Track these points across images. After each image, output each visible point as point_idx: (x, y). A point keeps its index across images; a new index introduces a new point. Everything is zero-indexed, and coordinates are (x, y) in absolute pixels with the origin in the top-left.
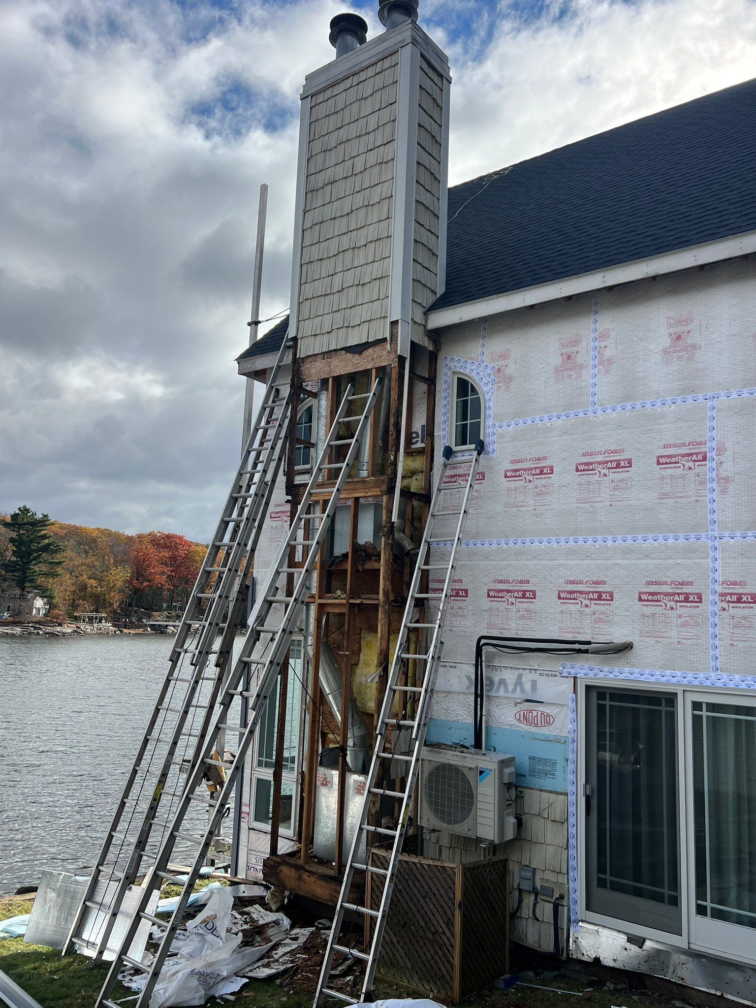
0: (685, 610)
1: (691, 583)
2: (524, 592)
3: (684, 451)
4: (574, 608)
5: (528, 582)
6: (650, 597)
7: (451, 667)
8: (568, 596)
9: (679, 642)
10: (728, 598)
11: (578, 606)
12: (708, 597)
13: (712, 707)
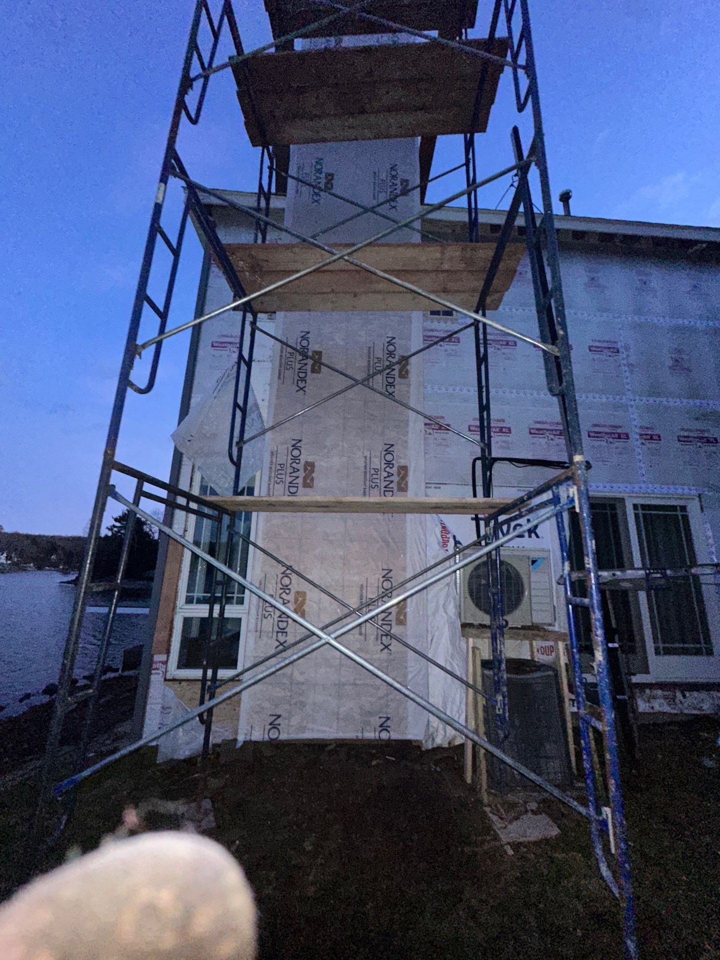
0: (620, 444)
1: (620, 427)
2: (502, 428)
3: (606, 345)
4: (543, 441)
5: (503, 421)
6: (596, 435)
7: (435, 488)
8: (537, 432)
9: (619, 465)
10: (645, 437)
11: (546, 440)
12: (634, 436)
13: (644, 507)
